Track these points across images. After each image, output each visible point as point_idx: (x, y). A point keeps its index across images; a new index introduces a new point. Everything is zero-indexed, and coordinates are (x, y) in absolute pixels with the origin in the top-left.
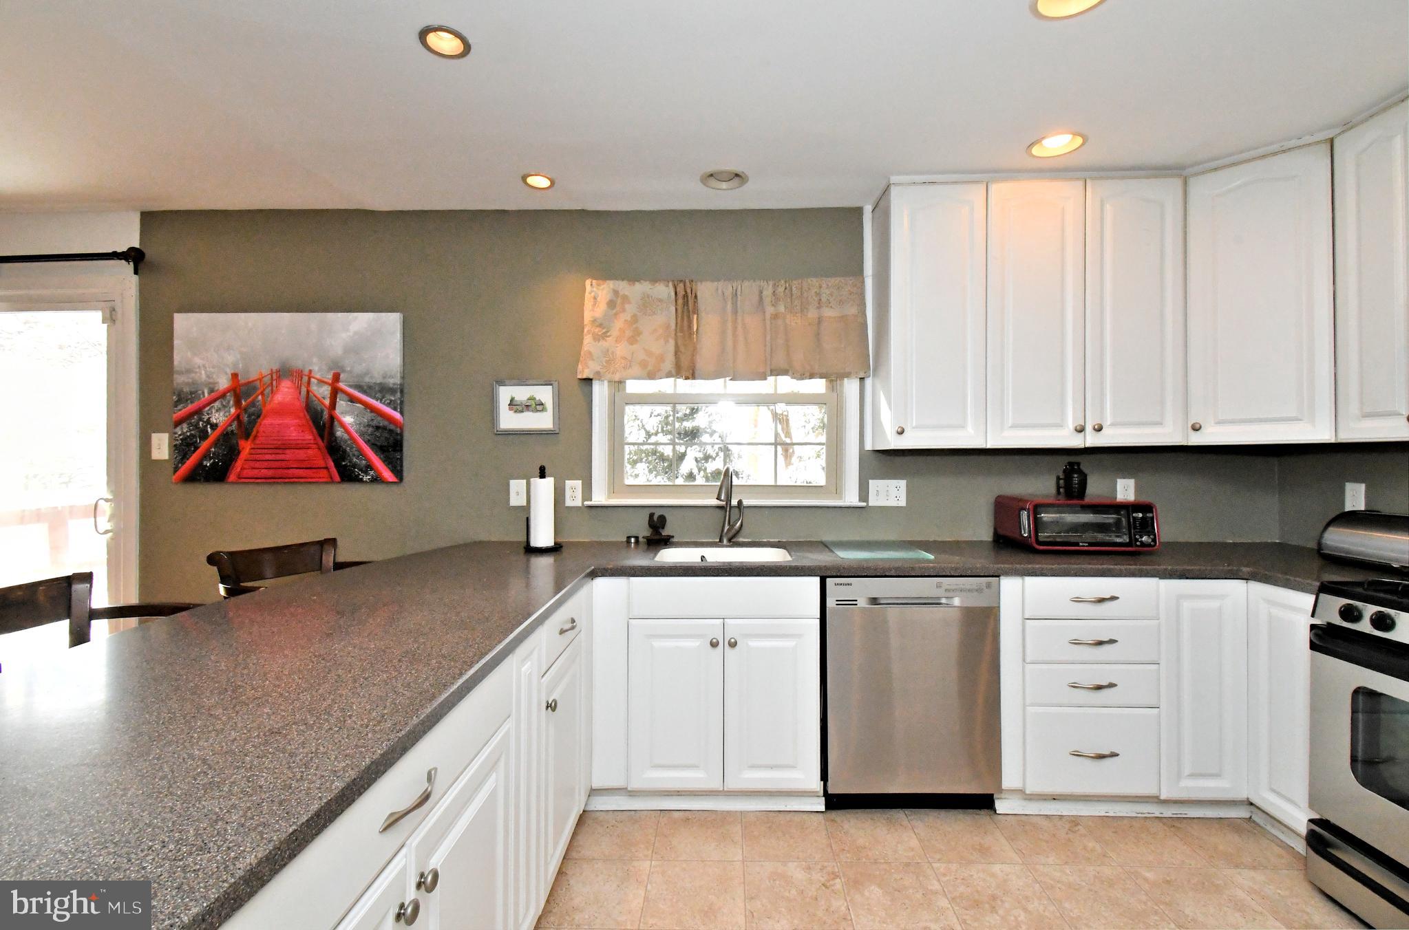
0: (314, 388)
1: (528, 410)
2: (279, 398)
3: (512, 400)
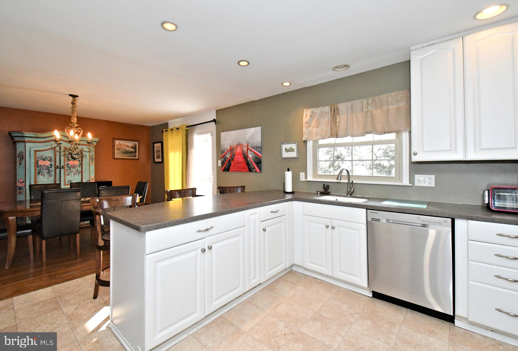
0: (244, 148)
1: (290, 151)
2: (238, 151)
3: (286, 148)
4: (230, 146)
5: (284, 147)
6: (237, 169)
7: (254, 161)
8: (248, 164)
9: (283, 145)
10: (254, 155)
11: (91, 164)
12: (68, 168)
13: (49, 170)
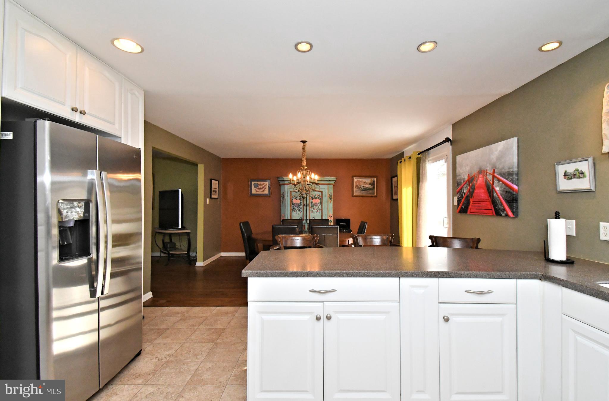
0: (488, 177)
1: (575, 177)
2: (479, 182)
3: (566, 172)
4: (469, 175)
5: (561, 169)
6: (477, 211)
7: (503, 198)
8: (494, 202)
9: (559, 166)
10: (504, 186)
11: (329, 202)
12: (312, 206)
13: (299, 207)
